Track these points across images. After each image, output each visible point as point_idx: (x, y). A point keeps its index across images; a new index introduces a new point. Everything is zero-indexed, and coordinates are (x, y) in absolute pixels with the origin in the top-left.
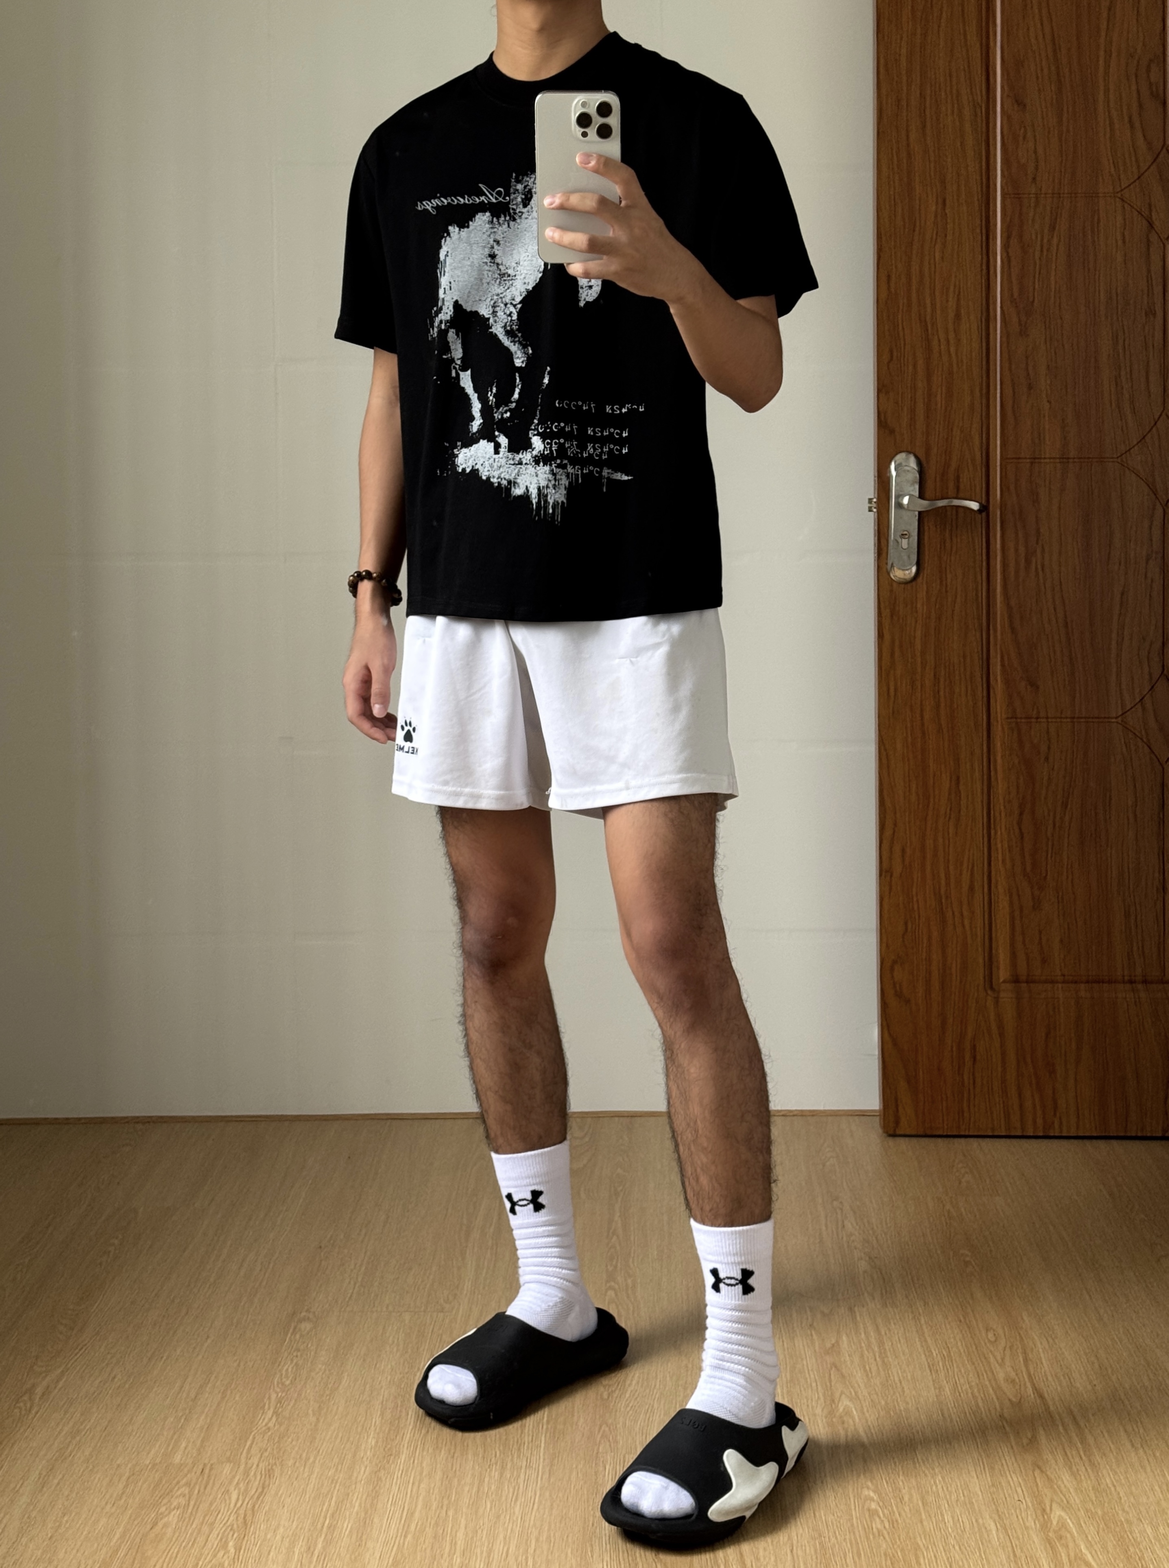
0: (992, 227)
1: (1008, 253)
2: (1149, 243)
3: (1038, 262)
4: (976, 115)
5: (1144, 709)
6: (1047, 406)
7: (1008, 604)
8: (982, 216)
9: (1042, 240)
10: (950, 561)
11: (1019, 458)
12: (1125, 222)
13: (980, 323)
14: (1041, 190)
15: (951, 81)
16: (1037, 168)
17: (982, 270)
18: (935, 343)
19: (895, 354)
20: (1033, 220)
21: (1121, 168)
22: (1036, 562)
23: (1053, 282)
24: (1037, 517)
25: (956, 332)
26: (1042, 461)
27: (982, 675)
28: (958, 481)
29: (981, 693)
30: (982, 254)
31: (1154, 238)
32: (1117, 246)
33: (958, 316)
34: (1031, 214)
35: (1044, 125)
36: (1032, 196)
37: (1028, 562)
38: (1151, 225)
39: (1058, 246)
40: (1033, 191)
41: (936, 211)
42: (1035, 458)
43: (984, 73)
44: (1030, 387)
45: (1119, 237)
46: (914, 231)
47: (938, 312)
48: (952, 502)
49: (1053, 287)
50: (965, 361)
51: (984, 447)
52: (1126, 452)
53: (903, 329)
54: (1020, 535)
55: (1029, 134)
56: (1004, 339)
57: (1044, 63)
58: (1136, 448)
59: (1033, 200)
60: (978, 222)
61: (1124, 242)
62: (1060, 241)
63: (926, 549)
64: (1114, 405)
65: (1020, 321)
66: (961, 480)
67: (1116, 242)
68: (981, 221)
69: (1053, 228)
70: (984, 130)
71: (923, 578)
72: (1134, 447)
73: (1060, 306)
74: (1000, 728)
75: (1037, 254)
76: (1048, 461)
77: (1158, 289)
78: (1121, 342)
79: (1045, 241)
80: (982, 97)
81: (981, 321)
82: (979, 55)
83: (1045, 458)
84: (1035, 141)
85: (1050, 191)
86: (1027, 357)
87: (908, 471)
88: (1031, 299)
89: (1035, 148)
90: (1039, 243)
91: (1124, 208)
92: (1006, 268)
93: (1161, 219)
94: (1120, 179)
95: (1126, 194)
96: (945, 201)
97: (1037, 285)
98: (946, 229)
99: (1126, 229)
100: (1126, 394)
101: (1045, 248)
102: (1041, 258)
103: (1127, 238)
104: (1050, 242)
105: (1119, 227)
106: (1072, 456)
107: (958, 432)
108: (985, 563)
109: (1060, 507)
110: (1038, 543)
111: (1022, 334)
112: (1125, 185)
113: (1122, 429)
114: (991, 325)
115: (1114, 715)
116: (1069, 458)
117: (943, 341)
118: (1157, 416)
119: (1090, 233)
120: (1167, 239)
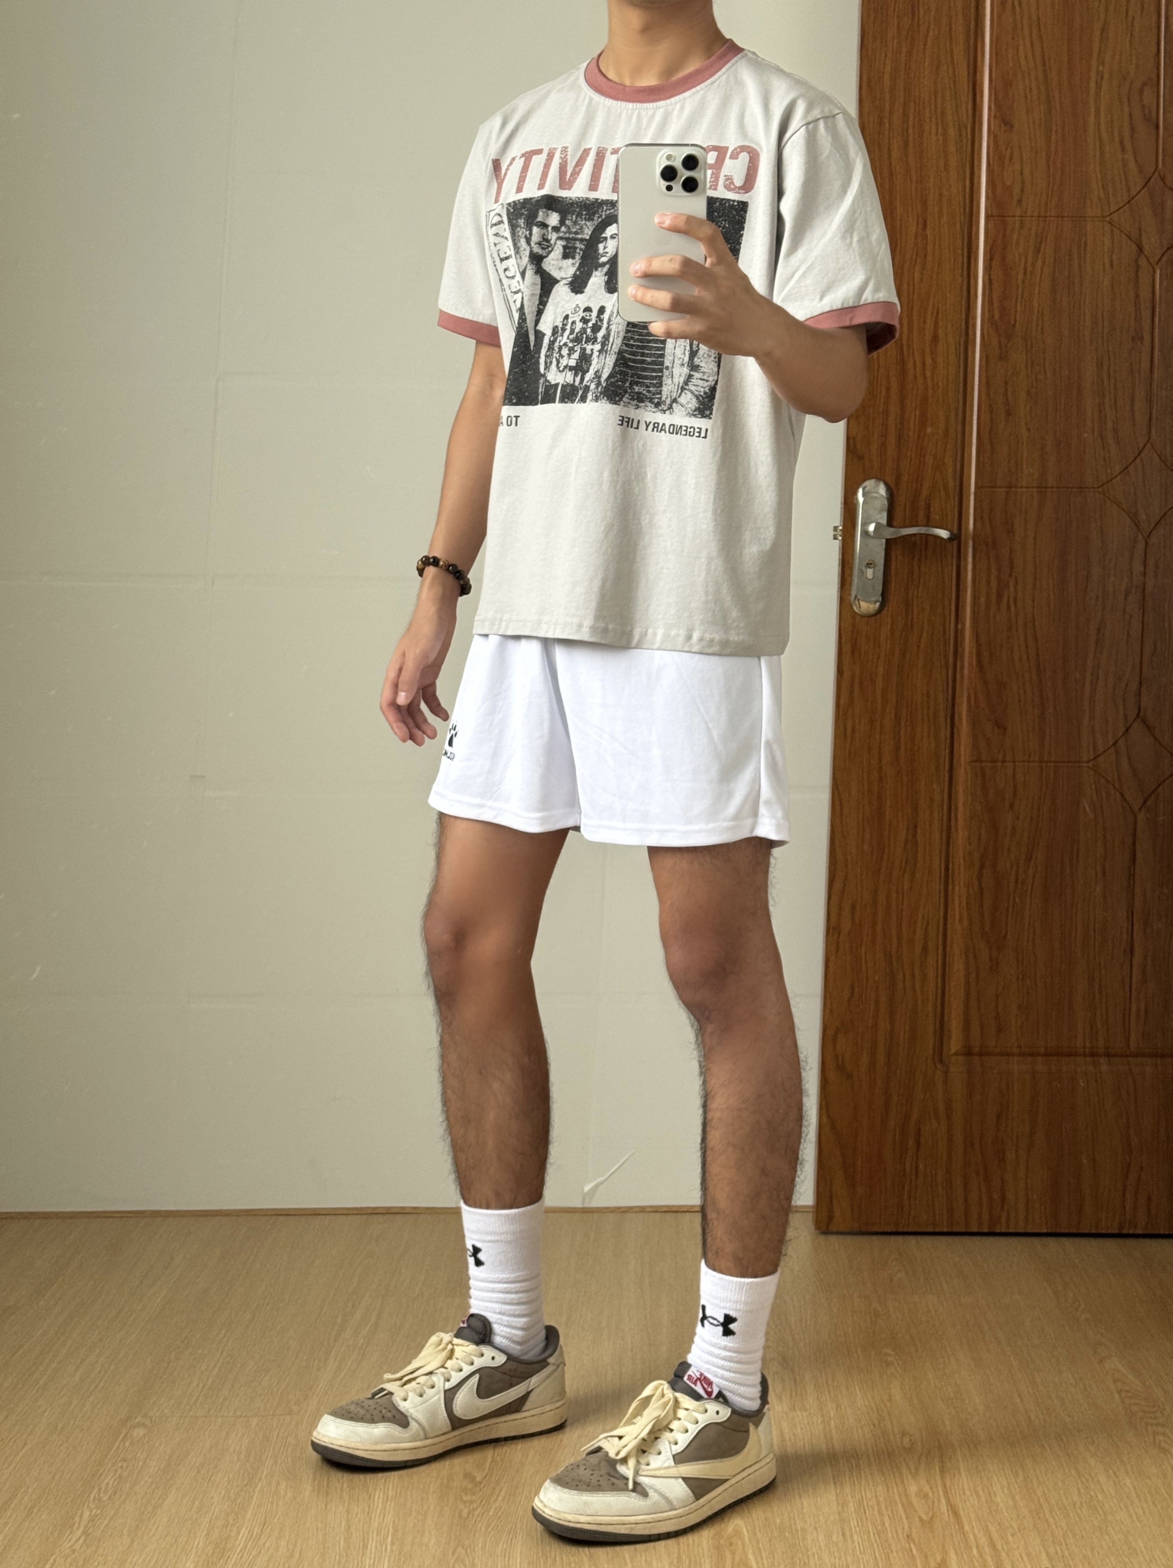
0: (974, 250)
1: (990, 276)
2: (1137, 268)
3: (1020, 286)
4: (961, 135)
5: (1117, 753)
6: (1025, 434)
7: (977, 641)
8: (963, 238)
9: (1026, 263)
10: (918, 593)
11: (995, 487)
12: (1113, 248)
13: (958, 347)
14: (1026, 212)
15: (936, 99)
16: (1022, 191)
17: (962, 292)
18: (910, 365)
20: (1017, 243)
21: (1111, 191)
22: (1009, 597)
23: (1035, 304)
24: (1011, 548)
25: (932, 353)
26: (1019, 490)
27: (946, 715)
28: (929, 509)
29: (945, 733)
30: (962, 276)
31: (1143, 261)
32: (1104, 270)
33: (935, 338)
34: (1015, 236)
35: (1031, 147)
36: (1017, 218)
37: (1000, 596)
38: (1140, 249)
39: (1042, 269)
40: (1018, 212)
41: (917, 232)
43: (971, 92)
44: (1009, 413)
45: (1106, 262)
47: (915, 334)
48: (921, 530)
49: (1036, 311)
50: (940, 384)
51: (958, 475)
52: (1107, 483)
54: (992, 565)
55: (1016, 155)
56: (984, 363)
57: (1034, 84)
58: (1117, 478)
59: (1017, 223)
60: (959, 243)
61: (1112, 266)
62: (1044, 263)
63: (893, 579)
64: (1095, 434)
65: (1000, 344)
66: (932, 509)
67: (1103, 267)
68: (963, 243)
69: (1037, 250)
70: (969, 150)
71: (888, 610)
72: (1115, 476)
73: (1042, 329)
74: (962, 770)
75: (1021, 276)
76: (1025, 490)
77: (1146, 314)
78: (1105, 368)
79: (1029, 262)
80: (967, 116)
81: (960, 345)
82: (965, 74)
83: (1021, 487)
84: (1022, 161)
85: (1035, 214)
86: (1006, 383)
87: (876, 498)
88: (1013, 323)
89: (1022, 170)
90: (1022, 265)
91: (1112, 231)
92: (987, 292)
93: (1152, 243)
94: (1109, 203)
95: (1115, 217)
96: (925, 221)
97: (1019, 307)
98: (926, 249)
99: (1113, 252)
100: (1110, 425)
101: (1029, 270)
102: (1023, 282)
103: (1115, 261)
104: (1033, 264)
105: (1106, 250)
106: (1049, 485)
107: (929, 460)
108: (954, 597)
109: (1035, 539)
110: (1011, 575)
111: (1001, 358)
112: (1113, 209)
113: (1104, 459)
114: (970, 348)
115: (1085, 759)
116: (1046, 488)
117: (918, 364)
118: (1141, 449)
119: (1076, 256)
120: (1157, 263)
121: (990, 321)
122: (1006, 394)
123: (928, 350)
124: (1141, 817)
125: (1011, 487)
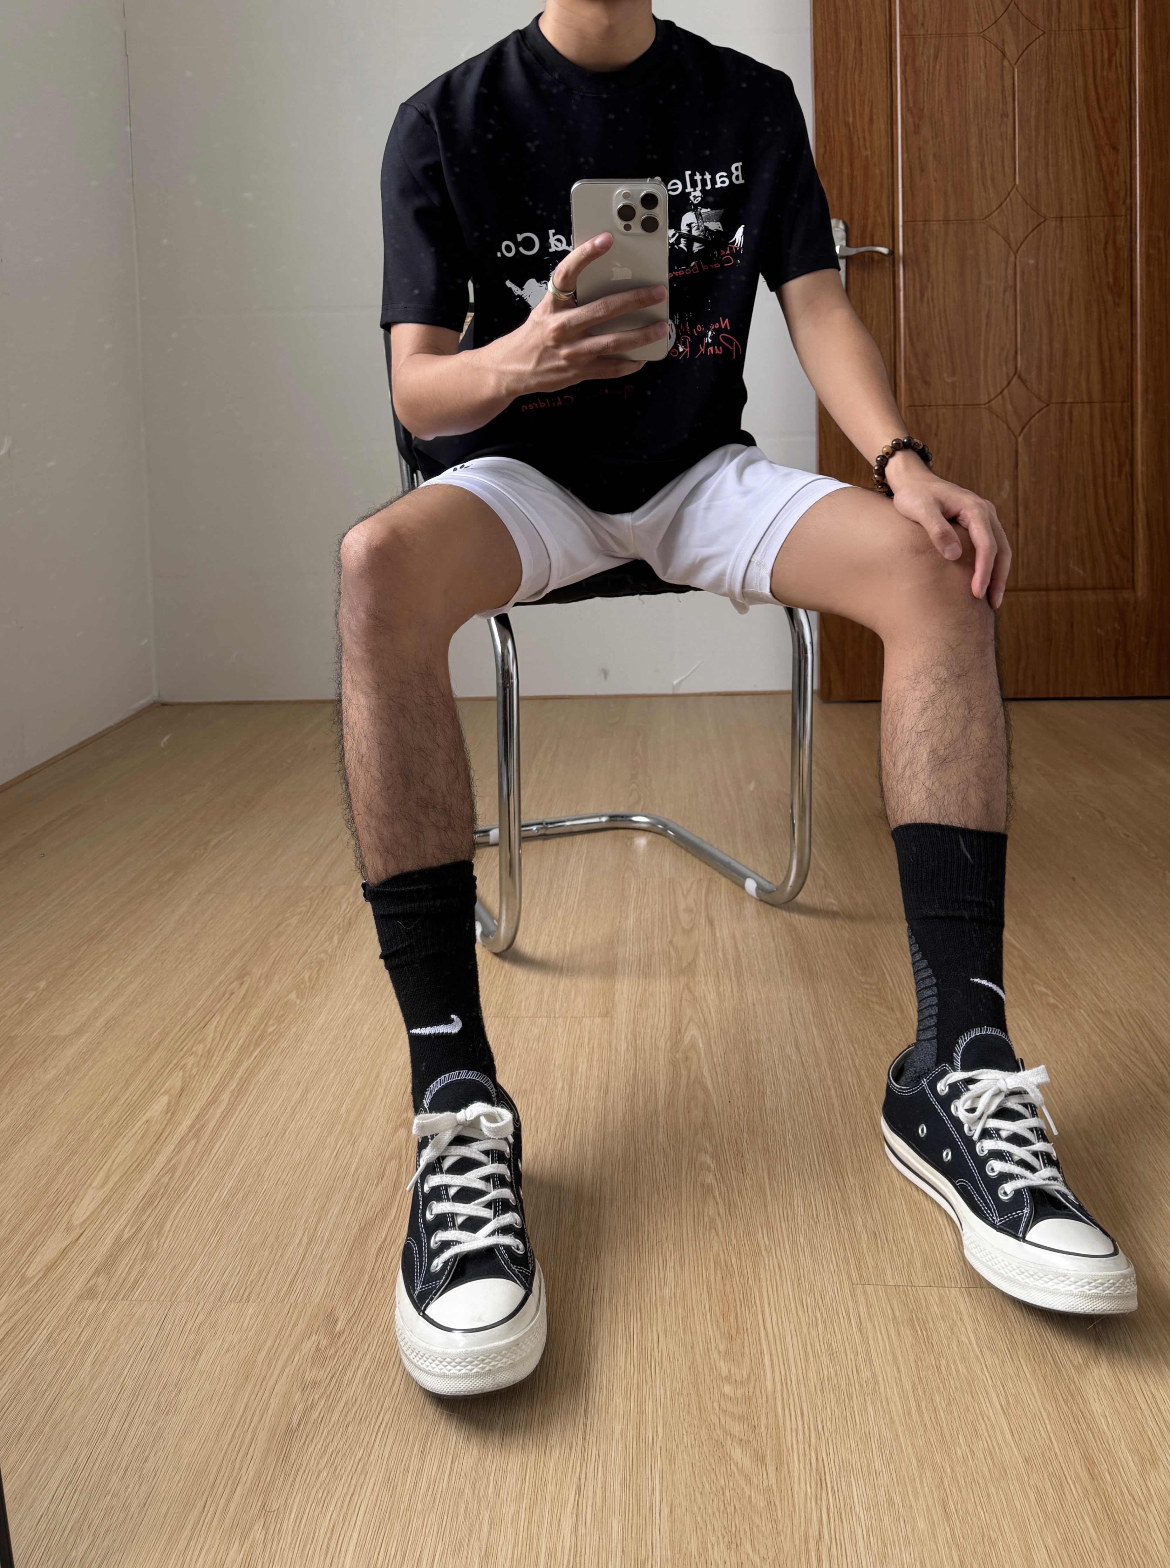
0: (894, 59)
1: (905, 77)
2: (1003, 68)
3: (926, 83)
5: (1003, 398)
6: (934, 184)
7: (909, 326)
8: (886, 49)
9: (929, 67)
10: (869, 295)
11: (915, 221)
12: (986, 54)
14: (927, 31)
16: (924, 17)
17: (887, 88)
18: (855, 139)
19: (828, 148)
20: (922, 53)
21: (983, 15)
22: (928, 296)
23: (936, 93)
24: (928, 263)
25: (870, 132)
26: (932, 223)
28: (873, 234)
31: (1006, 63)
32: (980, 69)
33: (871, 121)
34: (921, 49)
36: (921, 36)
37: (922, 296)
38: (1004, 54)
39: (940, 70)
40: (922, 33)
41: (855, 49)
42: (926, 221)
44: (922, 170)
45: (982, 64)
46: (840, 62)
47: (858, 118)
48: (869, 248)
49: (937, 98)
50: (876, 153)
51: (891, 213)
52: (989, 216)
53: (833, 129)
54: (917, 276)
56: (904, 136)
58: (996, 213)
59: (922, 39)
60: (884, 55)
61: (986, 67)
62: (941, 67)
63: (852, 286)
64: (980, 182)
65: (914, 123)
66: (875, 238)
67: (980, 67)
68: (886, 54)
69: (936, 58)
72: (994, 211)
73: (942, 111)
75: (926, 77)
76: (934, 222)
77: (1009, 99)
78: (984, 137)
79: (931, 67)
81: (888, 123)
85: (934, 32)
86: (920, 149)
88: (922, 108)
90: (926, 69)
91: (985, 43)
92: (904, 87)
93: (1011, 50)
94: (982, 23)
95: (986, 33)
96: (861, 41)
97: (925, 97)
98: (862, 60)
99: (986, 57)
100: (988, 174)
101: (931, 72)
102: (928, 80)
103: (987, 64)
104: (934, 68)
105: (981, 55)
106: (951, 218)
107: (871, 203)
108: (892, 296)
109: (943, 256)
110: (928, 281)
111: (915, 132)
112: (985, 27)
113: (986, 199)
114: (894, 127)
115: (982, 402)
116: (949, 220)
117: (861, 139)
118: (1010, 189)
119: (961, 61)
120: (1016, 64)
121: (906, 108)
122: (920, 157)
123: (866, 128)
124: (1020, 439)
125: (925, 221)
